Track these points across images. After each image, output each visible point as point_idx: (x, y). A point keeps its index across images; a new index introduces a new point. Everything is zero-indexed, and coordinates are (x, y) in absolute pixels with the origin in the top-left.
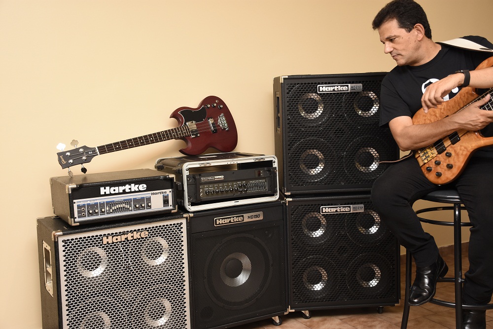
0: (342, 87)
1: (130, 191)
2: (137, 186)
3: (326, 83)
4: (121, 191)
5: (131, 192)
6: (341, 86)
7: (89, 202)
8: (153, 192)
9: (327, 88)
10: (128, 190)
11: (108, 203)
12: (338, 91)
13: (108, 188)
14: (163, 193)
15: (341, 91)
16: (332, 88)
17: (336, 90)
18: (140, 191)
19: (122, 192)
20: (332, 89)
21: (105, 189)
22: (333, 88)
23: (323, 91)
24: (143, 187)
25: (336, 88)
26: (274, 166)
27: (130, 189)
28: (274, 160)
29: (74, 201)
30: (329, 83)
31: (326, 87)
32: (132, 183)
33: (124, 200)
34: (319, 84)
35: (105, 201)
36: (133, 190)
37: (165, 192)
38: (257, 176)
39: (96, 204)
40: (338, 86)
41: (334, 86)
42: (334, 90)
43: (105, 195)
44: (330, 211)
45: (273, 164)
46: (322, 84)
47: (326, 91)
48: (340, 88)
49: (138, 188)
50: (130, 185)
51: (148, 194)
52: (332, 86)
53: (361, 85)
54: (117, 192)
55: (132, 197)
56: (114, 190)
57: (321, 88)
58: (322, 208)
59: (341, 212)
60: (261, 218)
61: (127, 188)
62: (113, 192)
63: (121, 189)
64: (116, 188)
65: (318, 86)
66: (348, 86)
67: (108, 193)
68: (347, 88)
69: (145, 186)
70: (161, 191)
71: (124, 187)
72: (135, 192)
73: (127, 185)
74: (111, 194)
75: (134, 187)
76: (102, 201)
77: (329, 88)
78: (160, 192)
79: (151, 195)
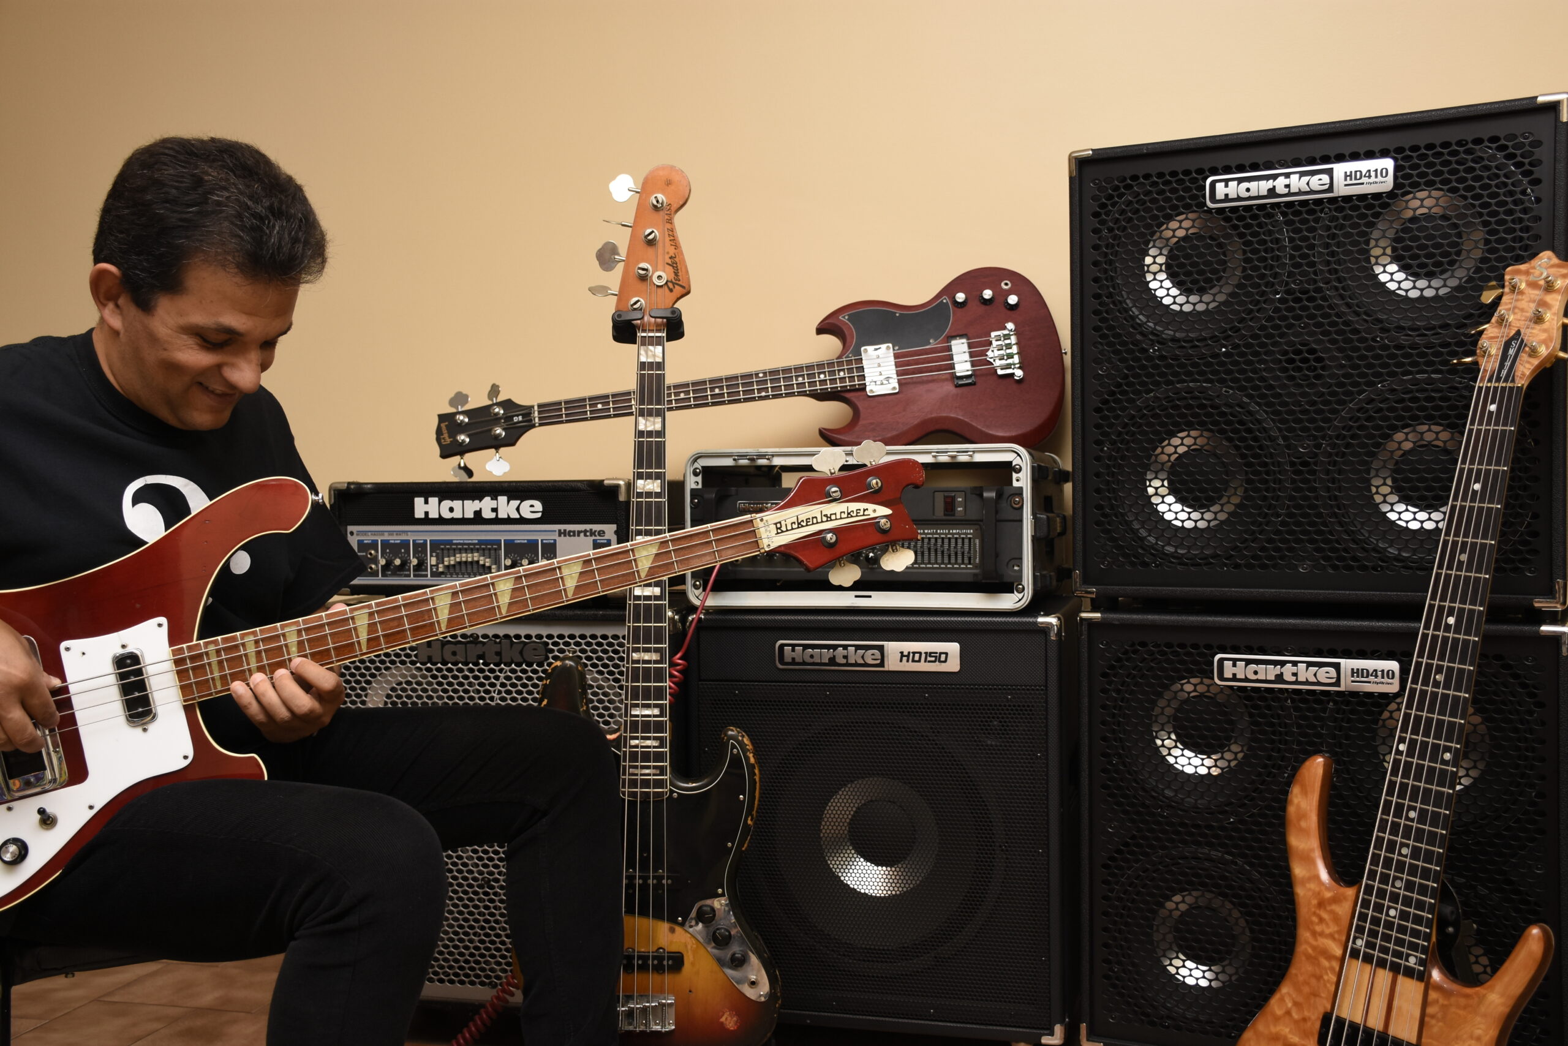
0: (1305, 179)
1: (493, 515)
2: (515, 503)
3: (1241, 169)
4: (470, 515)
5: (497, 521)
6: (1302, 174)
7: (386, 537)
8: (562, 527)
9: (1245, 185)
10: (487, 514)
11: (435, 545)
12: (1289, 194)
13: (433, 501)
14: (592, 533)
15: (1300, 193)
16: (1263, 183)
17: (1280, 189)
18: (522, 521)
19: (472, 516)
20: (1264, 186)
21: (426, 502)
22: (1270, 184)
23: (1227, 198)
24: (532, 508)
25: (1280, 184)
26: (1015, 484)
27: (495, 510)
28: (1017, 461)
29: (350, 528)
30: (1255, 167)
31: (1240, 181)
32: (502, 493)
33: (481, 542)
34: (1214, 171)
35: (428, 538)
36: (502, 515)
37: (601, 533)
38: (940, 513)
39: (405, 544)
40: (1287, 175)
41: (1275, 177)
42: (1272, 192)
43: (427, 520)
44: (1253, 677)
45: (1015, 475)
46: (1227, 170)
47: (1239, 199)
48: (1297, 182)
49: (518, 509)
50: (495, 498)
51: (548, 532)
52: (1267, 178)
53: (1388, 164)
54: (457, 514)
55: (503, 538)
56: (451, 510)
57: (1220, 187)
58: (1221, 661)
59: (1296, 682)
60: (953, 665)
61: (486, 506)
62: (447, 515)
63: (470, 508)
64: (457, 504)
65: (1209, 181)
66: (1330, 172)
67: (433, 515)
68: (1325, 178)
69: (538, 506)
70: (588, 527)
71: (477, 502)
72: (509, 521)
73: (487, 499)
74: (441, 521)
75: (506, 507)
76: (420, 538)
77: (1253, 185)
78: (585, 532)
79: (555, 536)
